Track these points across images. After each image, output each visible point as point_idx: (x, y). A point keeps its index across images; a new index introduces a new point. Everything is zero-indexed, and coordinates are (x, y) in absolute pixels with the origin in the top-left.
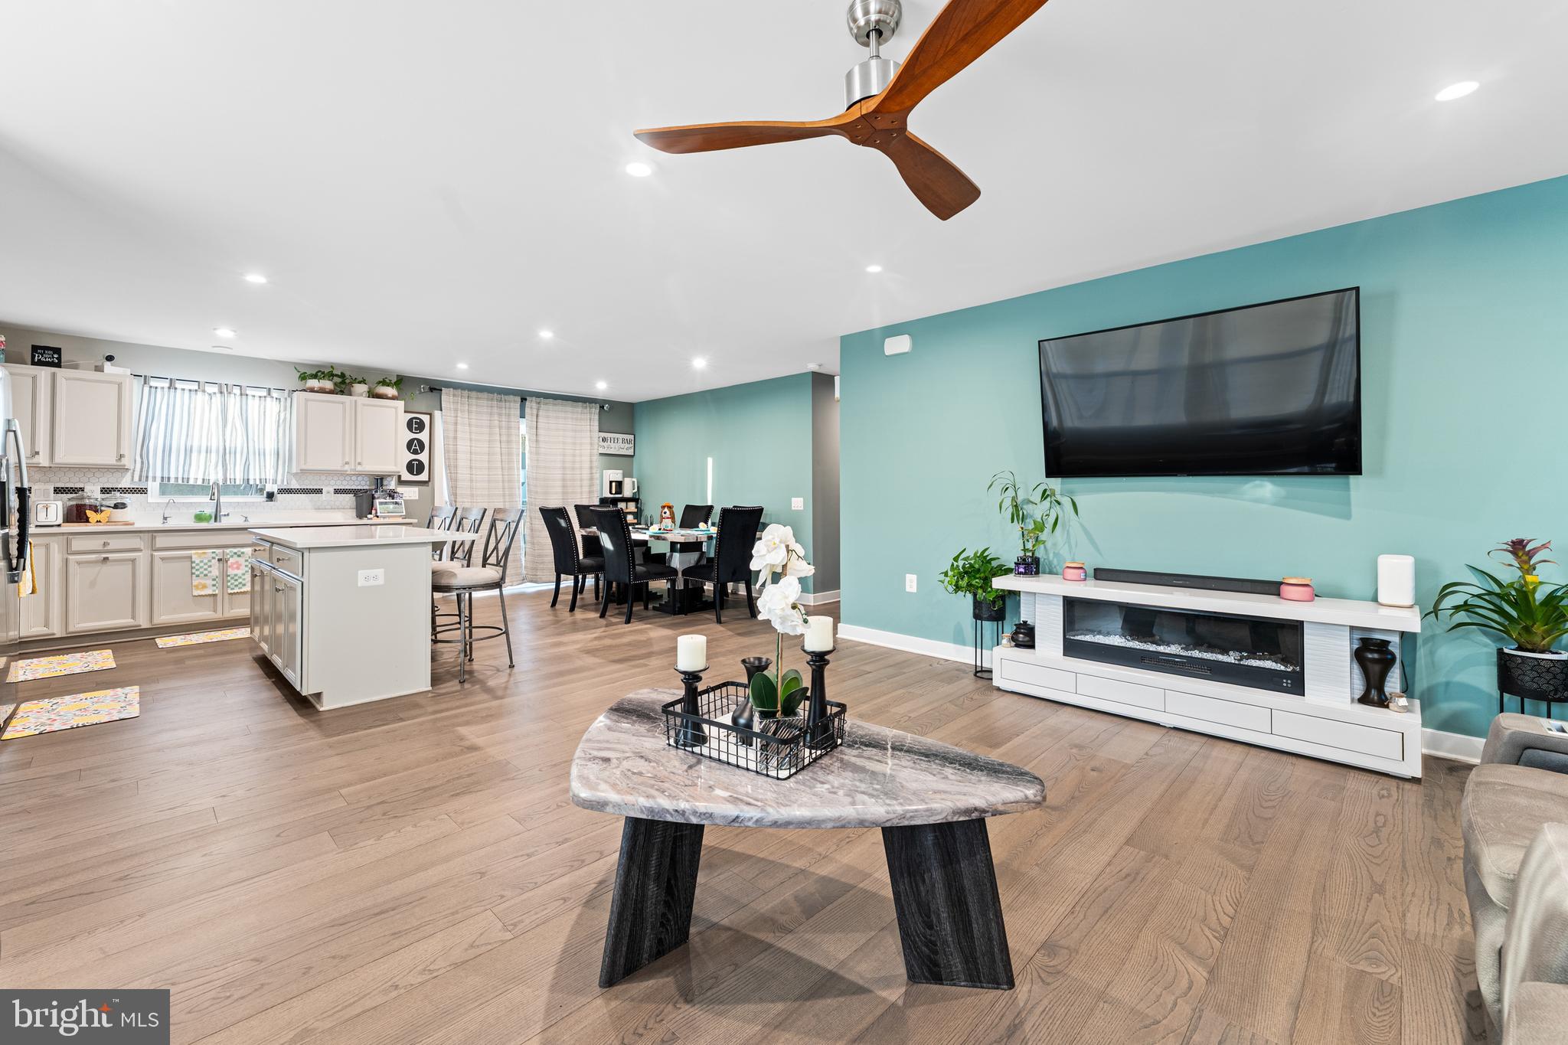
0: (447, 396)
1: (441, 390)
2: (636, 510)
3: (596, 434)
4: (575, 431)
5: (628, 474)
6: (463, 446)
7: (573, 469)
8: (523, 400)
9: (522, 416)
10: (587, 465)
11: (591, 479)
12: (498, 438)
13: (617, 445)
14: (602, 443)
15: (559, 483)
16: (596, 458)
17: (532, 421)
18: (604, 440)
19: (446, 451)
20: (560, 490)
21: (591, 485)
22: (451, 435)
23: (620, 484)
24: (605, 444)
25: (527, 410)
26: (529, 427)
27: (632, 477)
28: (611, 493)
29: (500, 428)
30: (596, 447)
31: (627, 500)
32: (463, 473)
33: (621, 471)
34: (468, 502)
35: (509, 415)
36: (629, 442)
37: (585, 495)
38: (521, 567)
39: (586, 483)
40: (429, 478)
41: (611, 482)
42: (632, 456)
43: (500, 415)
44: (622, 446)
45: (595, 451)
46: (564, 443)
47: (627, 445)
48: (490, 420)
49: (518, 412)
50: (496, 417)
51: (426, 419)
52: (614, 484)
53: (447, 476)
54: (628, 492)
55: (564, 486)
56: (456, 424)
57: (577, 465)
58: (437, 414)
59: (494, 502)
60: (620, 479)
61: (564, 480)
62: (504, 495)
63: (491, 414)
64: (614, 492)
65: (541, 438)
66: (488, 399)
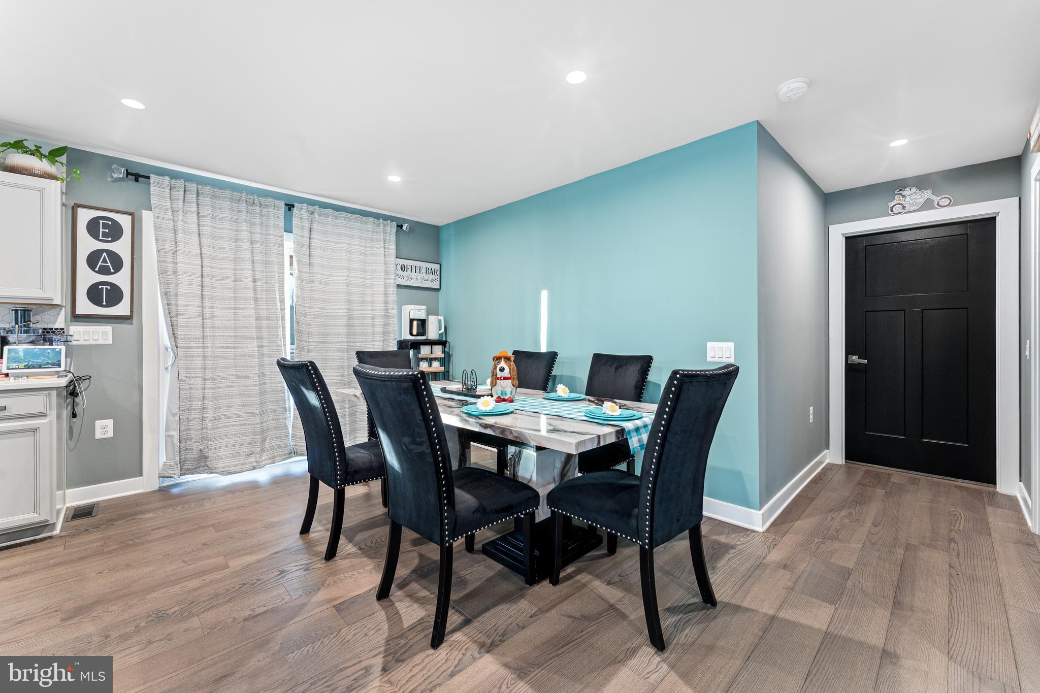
0: (157, 188)
1: (149, 178)
2: (443, 356)
3: (392, 260)
4: (365, 254)
5: (432, 311)
6: (188, 264)
7: (363, 302)
8: (290, 207)
9: (288, 229)
10: (381, 298)
11: (387, 317)
12: (248, 255)
13: (419, 276)
14: (400, 273)
15: (343, 321)
16: (392, 290)
17: (302, 236)
18: (403, 268)
19: (162, 272)
20: (343, 330)
21: (386, 325)
22: (169, 247)
23: (423, 323)
24: (405, 274)
25: (295, 221)
26: (298, 245)
27: (438, 315)
28: (411, 334)
29: (252, 242)
30: (392, 276)
31: (432, 343)
32: (187, 305)
33: (424, 307)
34: (198, 348)
35: (267, 225)
36: (433, 272)
37: (378, 337)
38: (287, 436)
39: (379, 321)
40: (132, 312)
41: (412, 321)
42: (438, 290)
43: (252, 224)
44: (426, 277)
45: (392, 283)
46: (349, 269)
47: (432, 277)
48: (237, 231)
49: (281, 223)
50: (244, 226)
51: (125, 221)
52: (415, 323)
53: (164, 309)
54: (433, 333)
55: (349, 326)
56: (175, 232)
57: (368, 299)
58: (147, 216)
59: (243, 347)
60: (423, 317)
61: (349, 317)
62: (260, 338)
63: (238, 222)
64: (415, 332)
65: (315, 261)
66: (232, 200)
